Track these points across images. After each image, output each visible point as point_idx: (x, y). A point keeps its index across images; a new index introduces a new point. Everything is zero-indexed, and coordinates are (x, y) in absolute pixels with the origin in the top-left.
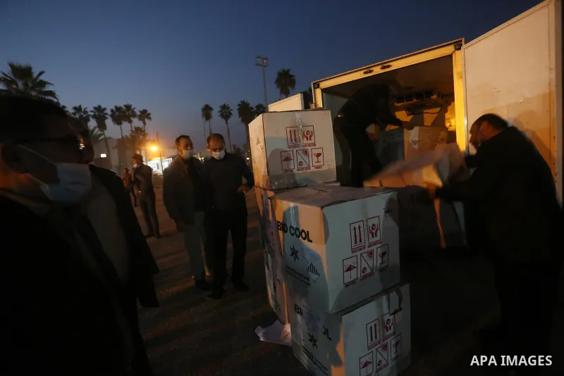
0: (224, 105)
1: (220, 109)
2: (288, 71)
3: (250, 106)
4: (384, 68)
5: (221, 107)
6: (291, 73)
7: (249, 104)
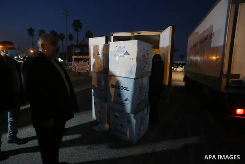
0: (42, 30)
1: (39, 32)
2: (79, 21)
3: (57, 34)
4: (138, 34)
5: (40, 31)
6: (80, 22)
7: (56, 33)
